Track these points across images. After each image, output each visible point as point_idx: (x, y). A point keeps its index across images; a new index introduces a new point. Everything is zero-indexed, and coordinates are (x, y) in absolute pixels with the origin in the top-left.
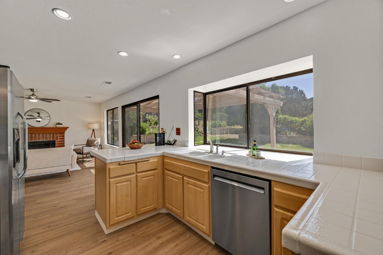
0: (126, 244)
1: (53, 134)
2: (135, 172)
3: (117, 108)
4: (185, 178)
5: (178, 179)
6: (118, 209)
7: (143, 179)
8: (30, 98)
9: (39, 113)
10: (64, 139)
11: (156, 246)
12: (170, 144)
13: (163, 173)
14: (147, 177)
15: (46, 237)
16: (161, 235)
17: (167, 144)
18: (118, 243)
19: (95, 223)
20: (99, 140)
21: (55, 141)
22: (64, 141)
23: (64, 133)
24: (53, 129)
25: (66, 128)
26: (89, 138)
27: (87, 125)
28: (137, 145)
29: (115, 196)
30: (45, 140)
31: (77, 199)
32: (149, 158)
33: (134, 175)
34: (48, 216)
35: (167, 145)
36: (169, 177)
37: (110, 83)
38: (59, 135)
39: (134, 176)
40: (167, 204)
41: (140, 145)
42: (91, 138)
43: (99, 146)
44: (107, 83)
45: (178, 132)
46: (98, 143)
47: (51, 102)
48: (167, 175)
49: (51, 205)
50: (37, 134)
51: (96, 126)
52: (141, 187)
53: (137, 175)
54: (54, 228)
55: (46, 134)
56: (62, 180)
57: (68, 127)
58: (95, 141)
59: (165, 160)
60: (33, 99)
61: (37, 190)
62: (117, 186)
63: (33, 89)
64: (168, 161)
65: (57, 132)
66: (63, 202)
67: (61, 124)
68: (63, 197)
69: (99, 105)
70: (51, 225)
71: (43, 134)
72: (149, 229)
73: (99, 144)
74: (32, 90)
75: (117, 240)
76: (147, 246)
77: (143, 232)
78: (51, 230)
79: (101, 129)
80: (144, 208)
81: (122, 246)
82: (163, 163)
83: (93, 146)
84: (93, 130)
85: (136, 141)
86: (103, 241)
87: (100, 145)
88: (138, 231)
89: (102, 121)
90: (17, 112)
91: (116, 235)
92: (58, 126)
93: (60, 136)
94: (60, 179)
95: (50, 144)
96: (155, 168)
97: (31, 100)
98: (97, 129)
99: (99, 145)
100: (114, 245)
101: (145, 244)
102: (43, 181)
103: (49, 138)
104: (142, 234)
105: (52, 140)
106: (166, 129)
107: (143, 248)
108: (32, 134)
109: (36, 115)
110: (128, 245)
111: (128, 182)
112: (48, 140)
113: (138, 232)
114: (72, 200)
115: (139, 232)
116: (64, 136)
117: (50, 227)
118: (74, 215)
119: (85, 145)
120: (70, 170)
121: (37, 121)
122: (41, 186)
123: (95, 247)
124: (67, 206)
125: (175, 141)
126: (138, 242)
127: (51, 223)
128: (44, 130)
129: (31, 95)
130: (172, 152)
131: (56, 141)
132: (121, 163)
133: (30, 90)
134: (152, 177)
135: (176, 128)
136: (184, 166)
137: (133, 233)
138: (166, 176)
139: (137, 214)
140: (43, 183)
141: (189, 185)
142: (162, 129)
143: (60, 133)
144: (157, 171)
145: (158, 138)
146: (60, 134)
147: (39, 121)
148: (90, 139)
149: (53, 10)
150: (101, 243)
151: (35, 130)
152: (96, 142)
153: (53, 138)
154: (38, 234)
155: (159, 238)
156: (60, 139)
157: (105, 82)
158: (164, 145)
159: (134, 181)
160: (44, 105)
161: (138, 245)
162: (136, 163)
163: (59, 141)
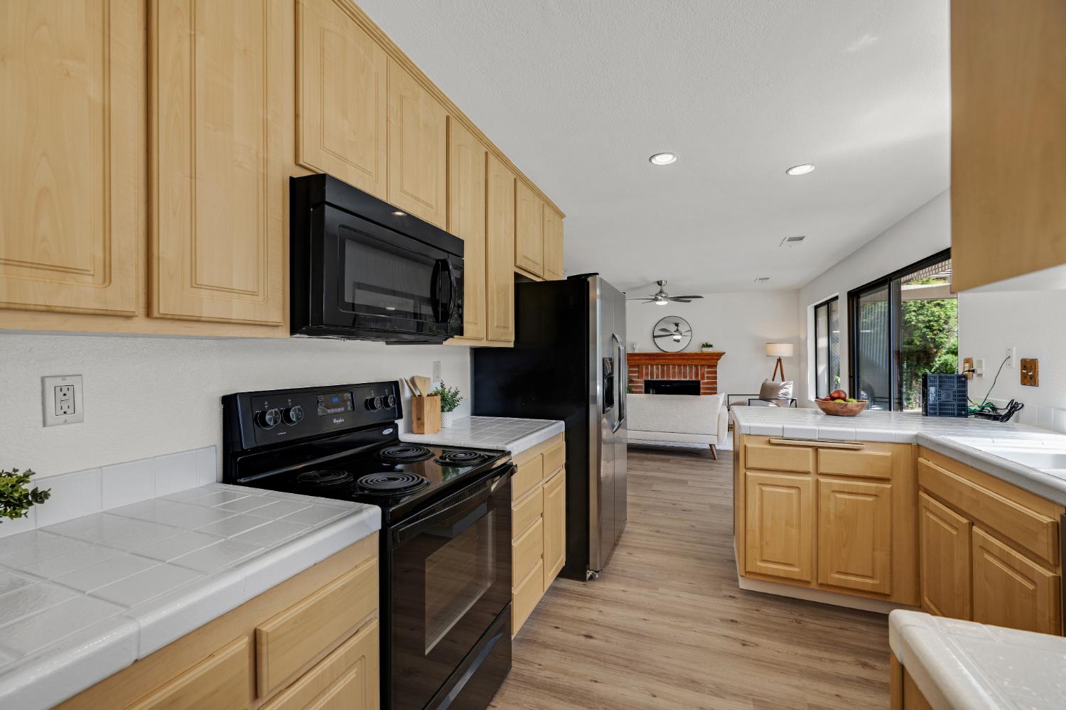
0: (773, 626)
1: (696, 366)
2: (811, 471)
3: (836, 298)
4: (975, 529)
5: (957, 527)
6: (764, 543)
7: (838, 496)
8: (656, 299)
9: (677, 325)
10: (715, 378)
11: (844, 673)
12: (992, 415)
13: (917, 500)
14: (848, 493)
15: (650, 543)
16: (876, 664)
17: (980, 414)
18: (756, 615)
19: (728, 560)
20: (789, 390)
21: (699, 382)
22: (715, 383)
23: (715, 366)
24: (696, 357)
25: (719, 355)
26: (767, 380)
27: (763, 346)
28: (841, 404)
29: (757, 512)
30: (682, 379)
31: (712, 506)
32: (863, 442)
33: (809, 479)
34: (660, 514)
35: (977, 419)
36: (932, 516)
37: (801, 239)
38: (706, 370)
39: (809, 481)
40: (926, 599)
41: (848, 406)
42: (773, 380)
43: (791, 403)
44: (792, 239)
45: (1029, 372)
46: (785, 394)
47: (689, 301)
48: (925, 507)
49: (670, 500)
50: (671, 366)
51: (784, 350)
52: (832, 517)
53: (817, 481)
54: (662, 535)
55: (685, 366)
56: (699, 464)
57: (724, 353)
58: (782, 388)
59: (921, 460)
60: (661, 300)
61: (658, 470)
62: (762, 491)
63: (661, 282)
64: (931, 464)
65: (703, 362)
66: (689, 502)
67: (711, 346)
68: (691, 494)
69: (796, 293)
70: (662, 530)
71: (680, 366)
72: (846, 633)
73: (790, 396)
74: (659, 283)
75: (758, 610)
76: (820, 659)
77: (828, 629)
78: (658, 537)
79: (799, 357)
80: (839, 572)
81: (764, 625)
82: (916, 469)
83: (774, 401)
84: (779, 360)
85: (839, 394)
86: (730, 597)
87: (793, 400)
88: (811, 621)
89: (803, 337)
90: (611, 333)
91: (760, 600)
92: (706, 350)
93: (708, 372)
94: (697, 461)
95: (691, 388)
96: (887, 476)
97: (658, 303)
98: (788, 358)
99: (790, 401)
100: (747, 613)
101: (816, 653)
102: (670, 457)
103: (688, 376)
104: (825, 632)
105: (694, 379)
106: (980, 362)
107: (810, 657)
108: (664, 365)
109: (673, 328)
110: (777, 631)
111: (793, 491)
112: (688, 379)
113: (812, 623)
114: (704, 504)
115: (814, 624)
116: (715, 372)
117: (658, 532)
118: (698, 531)
119: (758, 397)
120: (718, 447)
121: (675, 340)
122: (665, 464)
123: (712, 596)
124: (691, 511)
125: (1014, 407)
126: (801, 638)
127: (662, 526)
128: (682, 358)
129: (657, 292)
130: (949, 437)
131: (702, 382)
132: (773, 441)
133: (657, 284)
134: (870, 499)
135: (1022, 360)
136: (973, 489)
137: (800, 618)
138: (924, 510)
139: (817, 581)
140: (669, 460)
141: (987, 556)
142: (968, 361)
143: (709, 366)
144: (888, 486)
145: (932, 390)
146: (708, 368)
147: (678, 341)
148: (770, 381)
149: (650, 160)
150: (725, 596)
151: (669, 357)
152: (782, 391)
153: (697, 375)
154: (641, 534)
155: (864, 665)
156: (708, 378)
157: (787, 239)
158: (966, 416)
159: (809, 493)
160: (680, 309)
161: (799, 644)
162: (816, 449)
163: (708, 383)
